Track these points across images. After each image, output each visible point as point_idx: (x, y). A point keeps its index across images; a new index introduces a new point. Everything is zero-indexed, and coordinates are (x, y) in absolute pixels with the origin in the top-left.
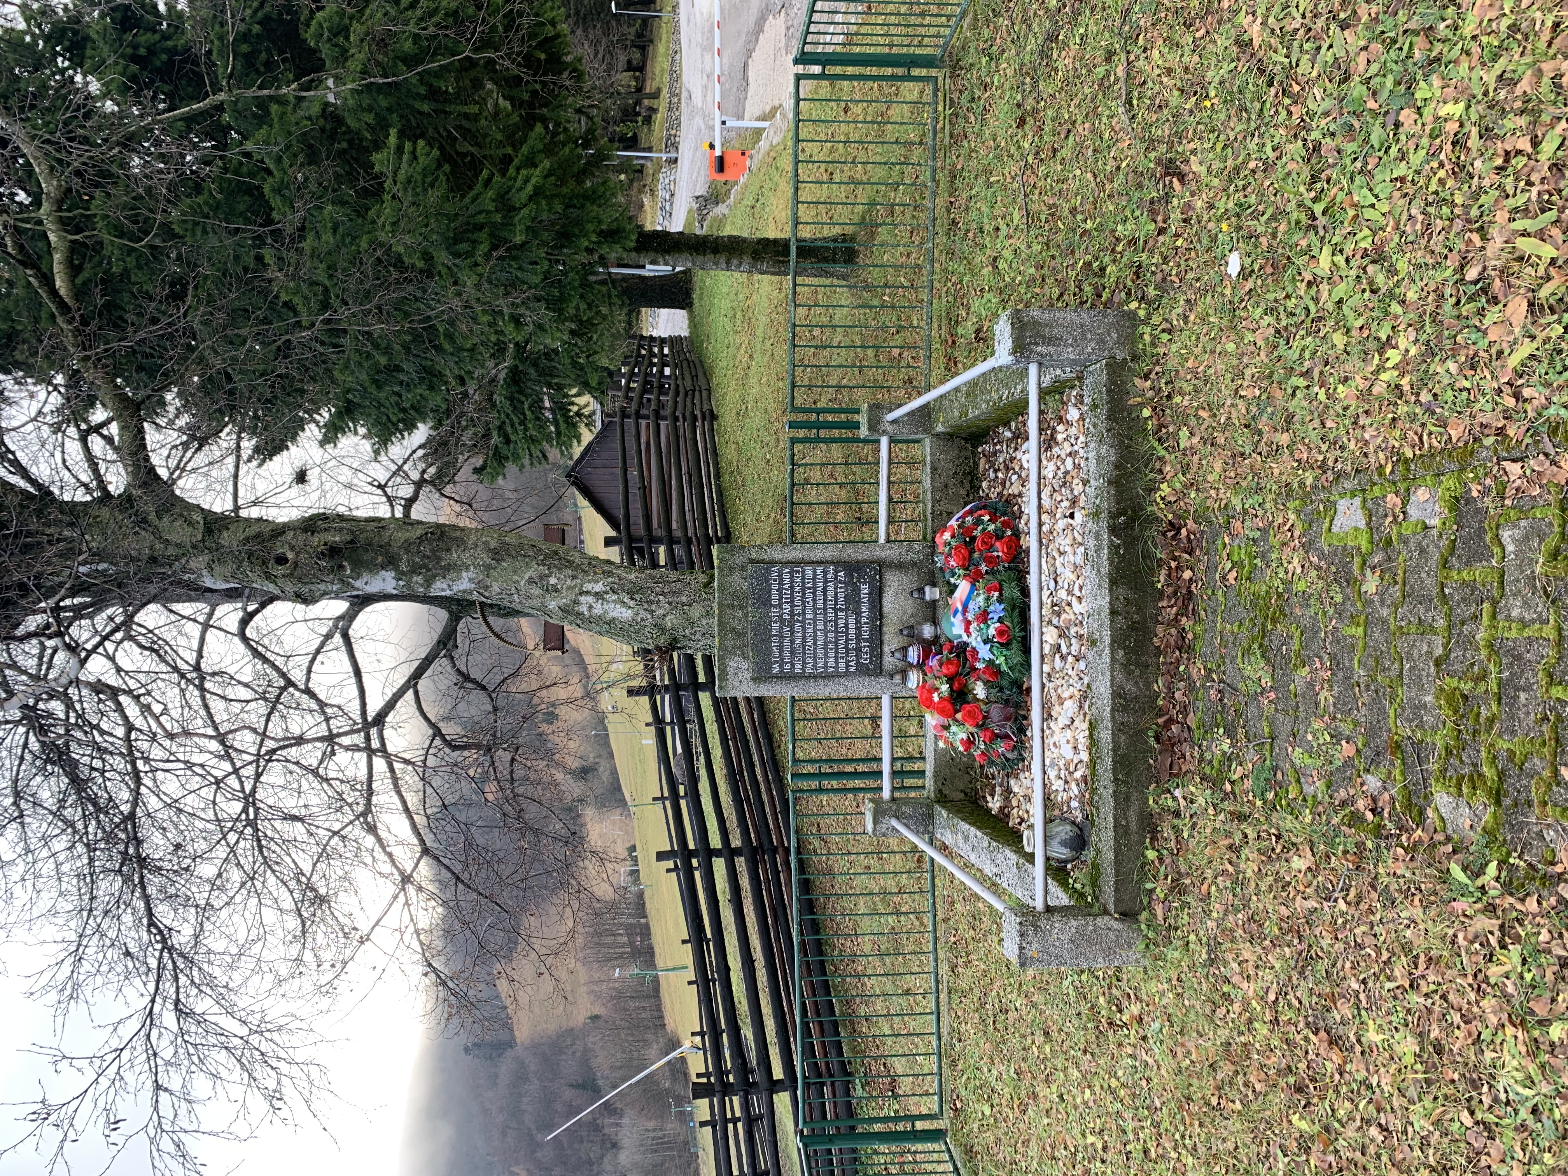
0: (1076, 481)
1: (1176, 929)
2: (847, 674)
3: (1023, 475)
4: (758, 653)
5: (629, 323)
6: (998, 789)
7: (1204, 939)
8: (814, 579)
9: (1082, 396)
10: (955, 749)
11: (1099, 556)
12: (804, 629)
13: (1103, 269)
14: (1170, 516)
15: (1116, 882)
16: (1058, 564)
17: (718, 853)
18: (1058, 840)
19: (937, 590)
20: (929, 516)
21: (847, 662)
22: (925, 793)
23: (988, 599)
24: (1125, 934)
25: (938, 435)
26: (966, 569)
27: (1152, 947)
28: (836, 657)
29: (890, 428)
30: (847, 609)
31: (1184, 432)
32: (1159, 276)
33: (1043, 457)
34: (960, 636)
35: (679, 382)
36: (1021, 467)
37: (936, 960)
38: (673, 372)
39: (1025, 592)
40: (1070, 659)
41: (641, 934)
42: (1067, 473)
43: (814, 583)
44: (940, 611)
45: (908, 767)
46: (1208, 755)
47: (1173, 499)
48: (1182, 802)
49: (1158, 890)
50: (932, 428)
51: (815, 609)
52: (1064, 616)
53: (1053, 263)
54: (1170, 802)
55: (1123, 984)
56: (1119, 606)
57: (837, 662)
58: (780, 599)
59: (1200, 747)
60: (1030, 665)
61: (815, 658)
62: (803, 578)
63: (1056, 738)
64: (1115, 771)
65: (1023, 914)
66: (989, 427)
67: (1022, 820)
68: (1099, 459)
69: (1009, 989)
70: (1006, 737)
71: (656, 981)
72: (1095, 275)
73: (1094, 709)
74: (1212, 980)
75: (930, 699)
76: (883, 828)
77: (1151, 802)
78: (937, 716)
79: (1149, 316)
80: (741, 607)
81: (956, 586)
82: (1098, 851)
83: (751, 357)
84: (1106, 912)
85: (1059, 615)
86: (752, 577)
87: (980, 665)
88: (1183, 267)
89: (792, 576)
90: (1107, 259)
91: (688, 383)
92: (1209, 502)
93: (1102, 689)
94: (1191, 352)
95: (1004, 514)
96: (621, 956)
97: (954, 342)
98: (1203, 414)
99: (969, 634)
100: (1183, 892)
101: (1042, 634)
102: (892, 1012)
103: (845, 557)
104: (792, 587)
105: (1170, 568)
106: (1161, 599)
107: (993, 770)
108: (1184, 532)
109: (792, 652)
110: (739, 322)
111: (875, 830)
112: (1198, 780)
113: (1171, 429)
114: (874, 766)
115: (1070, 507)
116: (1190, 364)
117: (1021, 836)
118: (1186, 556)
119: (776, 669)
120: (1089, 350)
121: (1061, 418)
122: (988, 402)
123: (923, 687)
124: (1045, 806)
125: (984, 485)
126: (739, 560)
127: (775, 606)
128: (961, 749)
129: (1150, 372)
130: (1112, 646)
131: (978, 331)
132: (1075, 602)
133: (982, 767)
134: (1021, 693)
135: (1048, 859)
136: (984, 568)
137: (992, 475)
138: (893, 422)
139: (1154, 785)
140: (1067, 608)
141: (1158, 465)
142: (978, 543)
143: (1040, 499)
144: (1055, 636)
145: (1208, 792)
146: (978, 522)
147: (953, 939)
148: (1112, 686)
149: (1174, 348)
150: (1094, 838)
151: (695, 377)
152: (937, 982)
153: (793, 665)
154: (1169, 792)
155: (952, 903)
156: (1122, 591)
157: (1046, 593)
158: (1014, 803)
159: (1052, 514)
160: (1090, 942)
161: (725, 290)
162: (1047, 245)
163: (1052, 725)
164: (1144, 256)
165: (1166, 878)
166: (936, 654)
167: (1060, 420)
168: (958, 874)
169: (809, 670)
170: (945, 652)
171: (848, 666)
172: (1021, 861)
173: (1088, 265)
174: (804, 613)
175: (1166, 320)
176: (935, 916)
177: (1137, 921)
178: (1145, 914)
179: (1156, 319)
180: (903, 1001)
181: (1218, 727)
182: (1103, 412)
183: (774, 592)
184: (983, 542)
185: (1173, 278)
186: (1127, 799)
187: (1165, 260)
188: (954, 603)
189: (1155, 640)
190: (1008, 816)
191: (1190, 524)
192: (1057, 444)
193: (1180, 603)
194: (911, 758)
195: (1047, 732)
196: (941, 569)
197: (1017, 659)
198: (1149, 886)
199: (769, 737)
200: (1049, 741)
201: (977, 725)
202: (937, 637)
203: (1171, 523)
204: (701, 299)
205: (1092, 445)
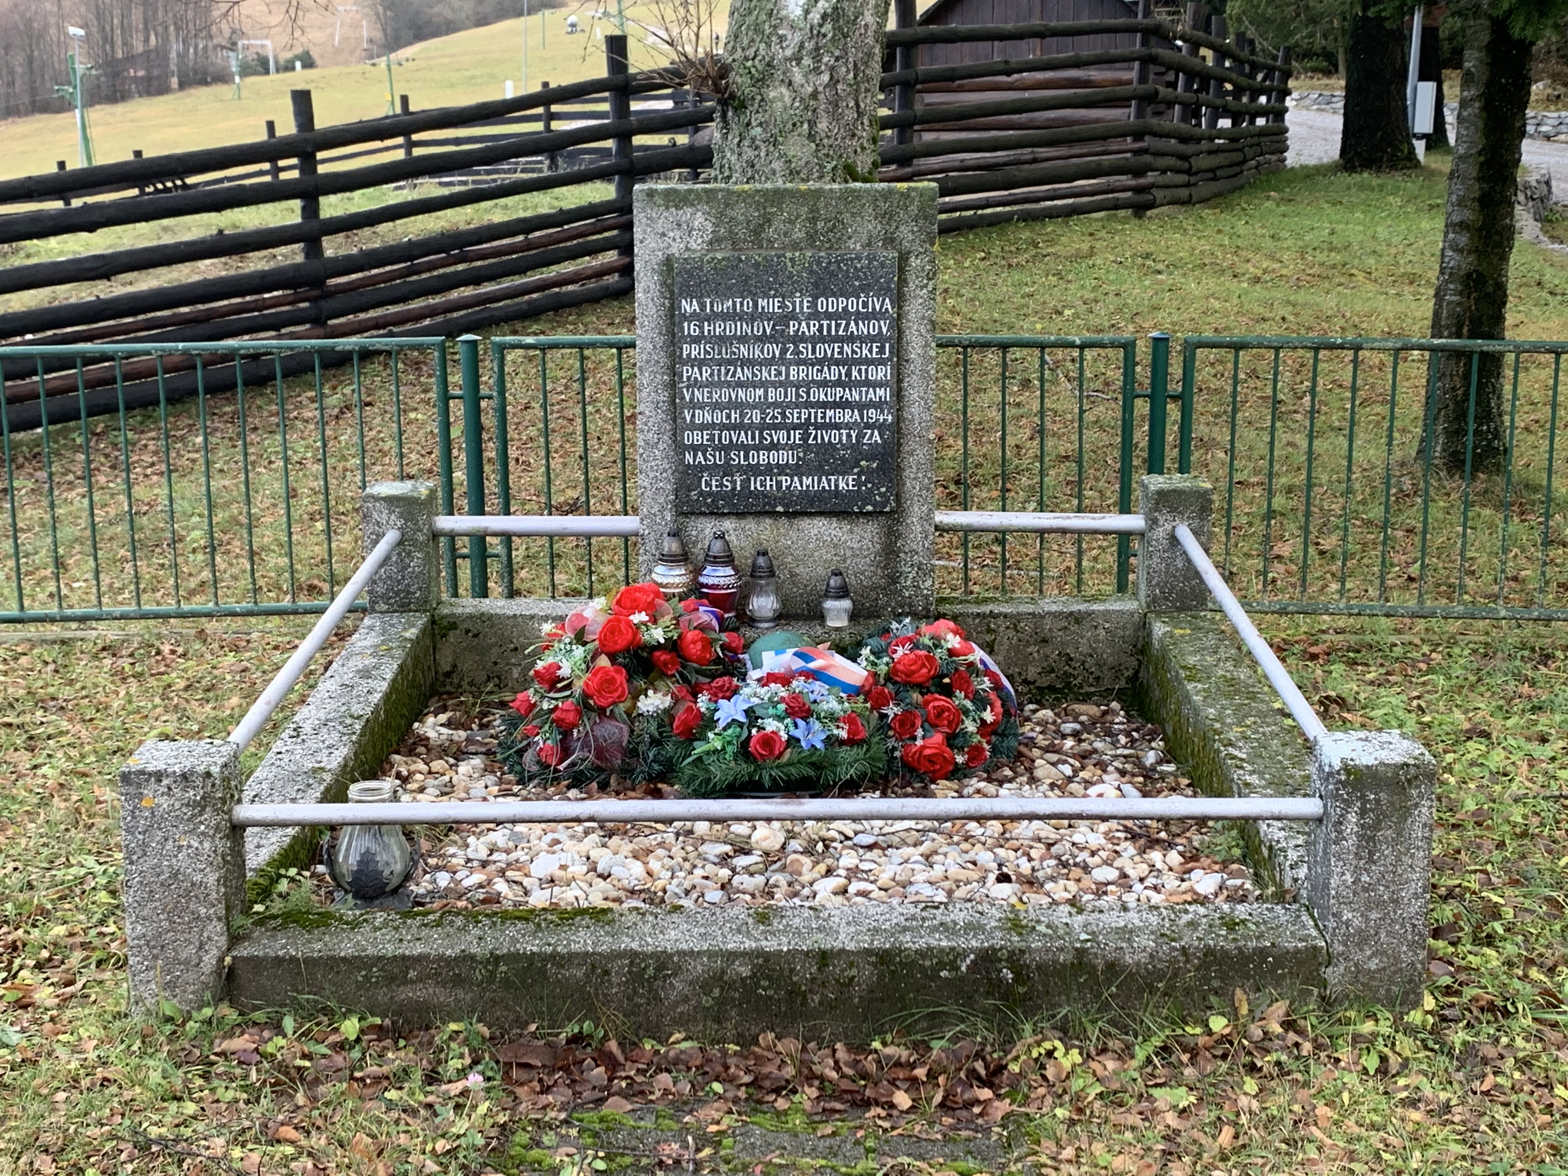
0: (1072, 886)
1: (205, 1076)
2: (679, 447)
3: (1073, 787)
4: (722, 270)
5: (1307, 55)
6: (462, 734)
7: (187, 1132)
8: (868, 383)
9: (1243, 899)
10: (537, 654)
11: (933, 929)
12: (768, 362)
13: (1490, 940)
14: (1015, 1068)
15: (293, 960)
16: (907, 851)
17: (311, 210)
18: (374, 847)
19: (843, 622)
20: (986, 609)
21: (703, 448)
22: (445, 597)
23: (832, 717)
24: (191, 976)
25: (1144, 625)
26: (888, 678)
27: (169, 1028)
28: (713, 426)
29: (1160, 533)
30: (805, 446)
31: (1186, 1099)
32: (1490, 1052)
33: (1113, 824)
34: (757, 665)
35: (1205, 145)
36: (1088, 783)
37: (123, 617)
38: (1222, 133)
39: (850, 789)
40: (725, 873)
41: (149, 79)
42: (1086, 868)
43: (858, 384)
44: (803, 628)
45: (494, 568)
46: (548, 1138)
47: (1050, 1073)
48: (456, 1088)
49: (280, 1041)
50: (1159, 614)
51: (808, 384)
52: (807, 861)
53: (1489, 845)
54: (455, 1064)
55: (91, 972)
56: (835, 969)
57: (703, 427)
58: (828, 316)
59: (566, 1122)
60: (705, 796)
61: (709, 384)
62: (868, 362)
63: (568, 844)
64: (514, 958)
65: (226, 780)
66: (1162, 723)
67: (404, 780)
68: (1127, 933)
69: (74, 753)
70: (565, 752)
71: (62, 106)
72: (1478, 927)
73: (634, 917)
74: (108, 1146)
75: (636, 608)
76: (381, 514)
77: (453, 1026)
78: (602, 619)
79: (1411, 1031)
80: (812, 237)
81: (854, 659)
82: (354, 925)
83: (1257, 280)
84: (235, 939)
85: (808, 851)
86: (871, 259)
87: (703, 702)
88: (1514, 1098)
89: (870, 339)
90: (1510, 949)
91: (1203, 162)
92: (1048, 1145)
93: (672, 934)
94: (1345, 1113)
95: (995, 750)
96: (108, 40)
97: (1314, 657)
98: (1226, 1135)
99: (764, 682)
100: (281, 1091)
101: (769, 820)
102: (22, 537)
103: (911, 444)
104: (851, 339)
105: (913, 1066)
106: (850, 1048)
107: (498, 725)
108: (985, 1094)
109: (722, 340)
110: (1321, 257)
111: (376, 498)
112: (502, 1119)
113: (1189, 1071)
114: (493, 501)
115: (1019, 875)
116: (1322, 1110)
117: (374, 776)
118: (938, 1098)
119: (689, 306)
120: (1347, 915)
121: (1194, 858)
122: (1219, 719)
123: (658, 594)
124: (433, 824)
125: (1046, 714)
126: (906, 233)
127: (813, 304)
128: (540, 665)
129: (1301, 1032)
130: (759, 953)
131: (1341, 702)
132: (833, 883)
133: (503, 705)
134: (652, 779)
135: (333, 827)
136: (892, 710)
137: (1069, 727)
138: (1174, 541)
139: (486, 1032)
140: (822, 868)
141: (1115, 1044)
142: (941, 701)
143: (1032, 817)
144: (766, 845)
145: (480, 1141)
146: (981, 702)
147: (166, 649)
148: (680, 953)
149: (1352, 1079)
150: (380, 917)
151: (1213, 174)
152: (82, 619)
153: (696, 340)
154: (475, 1062)
155: (236, 649)
156: (866, 973)
157: (848, 828)
158: (438, 765)
159: (1003, 840)
160: (173, 911)
161: (1382, 232)
162: (1524, 834)
163: (594, 837)
164: (1528, 1022)
165: (304, 1056)
166: (720, 620)
167: (1192, 857)
168: (296, 660)
169: (686, 372)
170: (724, 637)
171: (695, 448)
172: (328, 777)
173: (1495, 913)
174: (799, 363)
175: (1405, 1064)
176: (209, 615)
177: (217, 1001)
178: (232, 1015)
179: (1406, 1045)
180: (43, 556)
181: (608, 1158)
182: (1221, 940)
183: (842, 302)
184: (940, 711)
185: (1490, 1081)
186: (458, 981)
187: (1524, 1064)
188: (821, 655)
189: (771, 1036)
190: (411, 752)
191: (1002, 1107)
192: (1142, 852)
193: (845, 1085)
194: (510, 570)
195: (579, 828)
196: (887, 631)
197: (718, 772)
198: (289, 1023)
199: (531, 314)
200: (561, 832)
201: (586, 696)
202: (751, 621)
203: (1001, 1068)
204: (1362, 187)
205: (1154, 919)
